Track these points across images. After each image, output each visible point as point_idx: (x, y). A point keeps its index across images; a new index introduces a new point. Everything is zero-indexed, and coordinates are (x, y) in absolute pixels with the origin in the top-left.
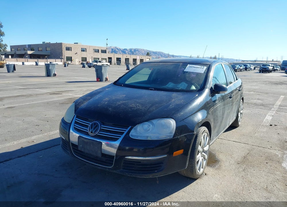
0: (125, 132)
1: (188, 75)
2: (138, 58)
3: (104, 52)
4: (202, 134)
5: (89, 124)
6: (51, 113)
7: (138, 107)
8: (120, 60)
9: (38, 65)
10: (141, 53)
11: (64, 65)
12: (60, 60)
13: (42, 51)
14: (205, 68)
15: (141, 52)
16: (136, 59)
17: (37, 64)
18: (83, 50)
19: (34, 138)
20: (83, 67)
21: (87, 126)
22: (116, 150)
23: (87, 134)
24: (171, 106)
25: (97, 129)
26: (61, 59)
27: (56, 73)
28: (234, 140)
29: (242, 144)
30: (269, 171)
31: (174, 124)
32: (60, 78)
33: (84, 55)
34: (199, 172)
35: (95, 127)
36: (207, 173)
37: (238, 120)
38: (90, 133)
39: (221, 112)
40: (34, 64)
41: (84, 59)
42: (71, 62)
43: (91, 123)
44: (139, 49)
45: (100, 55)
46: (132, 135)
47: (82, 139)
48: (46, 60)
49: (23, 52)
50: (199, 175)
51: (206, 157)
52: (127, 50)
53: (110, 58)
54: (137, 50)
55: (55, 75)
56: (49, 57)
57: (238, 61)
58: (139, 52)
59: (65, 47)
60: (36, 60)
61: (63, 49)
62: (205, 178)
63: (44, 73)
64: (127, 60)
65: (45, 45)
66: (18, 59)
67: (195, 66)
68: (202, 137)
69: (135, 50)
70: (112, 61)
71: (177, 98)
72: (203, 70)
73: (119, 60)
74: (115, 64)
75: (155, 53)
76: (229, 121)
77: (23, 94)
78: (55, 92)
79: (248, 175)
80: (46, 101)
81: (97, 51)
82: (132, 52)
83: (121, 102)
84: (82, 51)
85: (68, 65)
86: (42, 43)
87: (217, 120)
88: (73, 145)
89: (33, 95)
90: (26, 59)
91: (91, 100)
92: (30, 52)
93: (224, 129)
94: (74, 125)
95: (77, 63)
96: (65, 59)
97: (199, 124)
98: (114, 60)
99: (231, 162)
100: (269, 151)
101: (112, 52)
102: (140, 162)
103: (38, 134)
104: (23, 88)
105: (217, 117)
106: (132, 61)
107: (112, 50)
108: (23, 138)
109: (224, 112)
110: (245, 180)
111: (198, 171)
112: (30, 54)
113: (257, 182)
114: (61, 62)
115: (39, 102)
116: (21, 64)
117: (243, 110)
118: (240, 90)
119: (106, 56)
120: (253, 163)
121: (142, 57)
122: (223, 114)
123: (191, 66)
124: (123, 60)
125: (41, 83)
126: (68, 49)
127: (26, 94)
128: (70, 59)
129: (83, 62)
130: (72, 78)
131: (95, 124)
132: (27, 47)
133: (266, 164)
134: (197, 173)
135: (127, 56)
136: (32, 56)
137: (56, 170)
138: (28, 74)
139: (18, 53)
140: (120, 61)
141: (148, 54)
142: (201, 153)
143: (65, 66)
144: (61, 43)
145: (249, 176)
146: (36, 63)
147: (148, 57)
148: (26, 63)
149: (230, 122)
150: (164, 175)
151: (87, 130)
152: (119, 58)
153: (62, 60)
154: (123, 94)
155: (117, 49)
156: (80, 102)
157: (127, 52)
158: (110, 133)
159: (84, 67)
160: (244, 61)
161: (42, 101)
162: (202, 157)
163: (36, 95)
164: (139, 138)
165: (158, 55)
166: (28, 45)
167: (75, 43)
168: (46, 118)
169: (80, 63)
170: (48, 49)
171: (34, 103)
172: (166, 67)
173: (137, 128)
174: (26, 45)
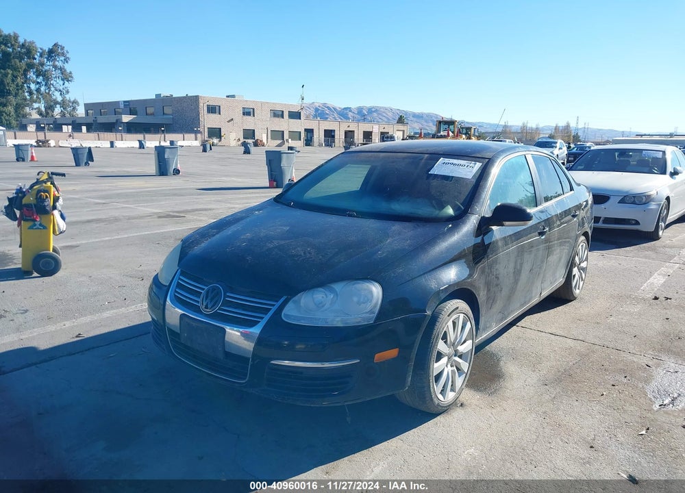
0: (274, 309)
1: (435, 184)
2: (376, 130)
3: (295, 115)
4: (448, 316)
5: (203, 289)
6: (152, 260)
7: (308, 255)
8: (333, 134)
9: (144, 148)
10: (384, 118)
11: (202, 147)
12: (193, 135)
13: (152, 114)
14: (478, 165)
15: (384, 114)
16: (371, 132)
17: (142, 146)
18: (247, 113)
19: (108, 315)
20: (245, 153)
21: (198, 294)
22: (252, 345)
23: (197, 310)
24: (381, 254)
25: (216, 301)
26: (196, 132)
27: (179, 167)
28: (553, 332)
29: (569, 341)
30: (613, 403)
31: (378, 293)
32: (187, 179)
33: (249, 123)
34: (443, 400)
35: (213, 296)
36: (465, 403)
37: (571, 284)
38: (202, 308)
39: (512, 265)
40: (137, 144)
41: (249, 134)
42: (220, 141)
43: (206, 288)
44: (381, 108)
45: (286, 125)
46: (286, 316)
47: (187, 320)
48: (163, 135)
49: (112, 119)
50: (441, 406)
51: (465, 366)
52: (351, 111)
53: (309, 132)
54: (376, 111)
55: (177, 172)
56: (169, 128)
57: (627, 137)
58: (379, 114)
59: (205, 105)
60: (140, 137)
61: (201, 112)
62: (457, 413)
63: (152, 168)
64: (349, 135)
65: (162, 102)
66: (102, 135)
67: (455, 161)
68: (450, 324)
69: (370, 111)
70: (315, 136)
71: (398, 236)
72: (471, 172)
73: (330, 135)
74: (320, 145)
75: (418, 117)
76: (539, 287)
77: (100, 217)
78: (171, 214)
79: (558, 409)
80: (146, 233)
81: (280, 113)
82: (364, 115)
83: (276, 243)
84: (244, 114)
85: (212, 147)
86: (154, 97)
87: (497, 285)
88: (172, 332)
89: (120, 220)
90: (119, 135)
91: (218, 236)
92: (126, 118)
93: (522, 305)
94: (176, 291)
95: (233, 143)
96: (206, 134)
97: (441, 295)
98: (319, 136)
99: (529, 380)
100: (630, 357)
101: (315, 116)
102: (301, 373)
103: (117, 307)
104: (104, 202)
105: (497, 278)
106: (361, 136)
107: (317, 110)
108: (85, 315)
109: (518, 267)
110: (548, 421)
111: (440, 397)
112: (126, 123)
113: (575, 425)
114: (196, 140)
115: (131, 235)
116: (108, 145)
117: (587, 259)
118: (577, 215)
119: (299, 126)
120: (579, 385)
121: (386, 126)
122: (517, 273)
123: (447, 160)
124: (340, 137)
125: (142, 192)
126: (213, 110)
127: (108, 217)
128: (216, 133)
129: (246, 140)
130: (215, 179)
131: (214, 289)
132: (122, 106)
133: (610, 387)
134: (435, 400)
135: (349, 126)
136: (131, 128)
137: (141, 385)
138: (119, 169)
139: (101, 119)
140: (333, 137)
141: (401, 120)
142: (449, 358)
143: (205, 150)
144: (197, 97)
145: (560, 412)
146: (140, 142)
147: (401, 127)
148: (118, 144)
149: (542, 290)
150: (354, 402)
151: (198, 302)
152: (332, 130)
153: (199, 135)
154: (285, 226)
155: (328, 107)
156: (193, 241)
157: (350, 114)
158: (244, 310)
159: (247, 152)
160: (642, 136)
161: (138, 234)
162: (452, 366)
163: (129, 219)
164: (302, 323)
165: (426, 121)
166: (124, 102)
167: (228, 97)
168: (141, 271)
169: (240, 143)
170: (168, 110)
171: (119, 237)
172: (393, 162)
173: (300, 300)
174: (119, 102)
